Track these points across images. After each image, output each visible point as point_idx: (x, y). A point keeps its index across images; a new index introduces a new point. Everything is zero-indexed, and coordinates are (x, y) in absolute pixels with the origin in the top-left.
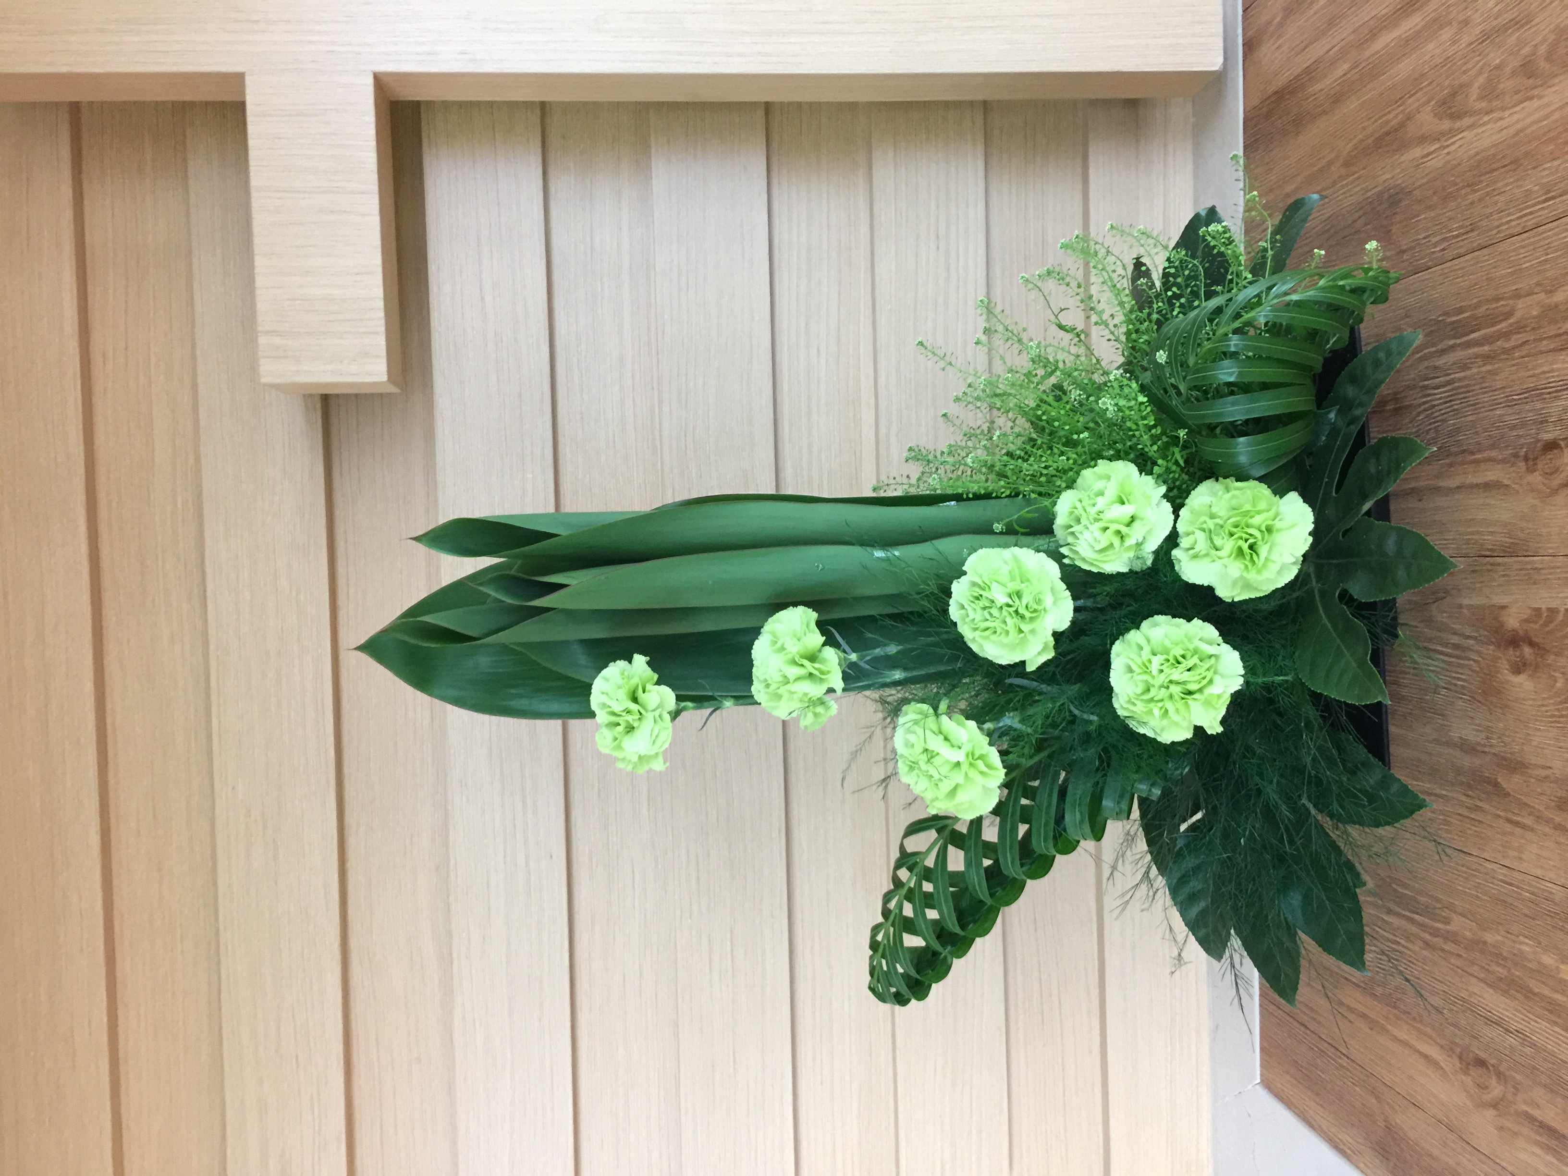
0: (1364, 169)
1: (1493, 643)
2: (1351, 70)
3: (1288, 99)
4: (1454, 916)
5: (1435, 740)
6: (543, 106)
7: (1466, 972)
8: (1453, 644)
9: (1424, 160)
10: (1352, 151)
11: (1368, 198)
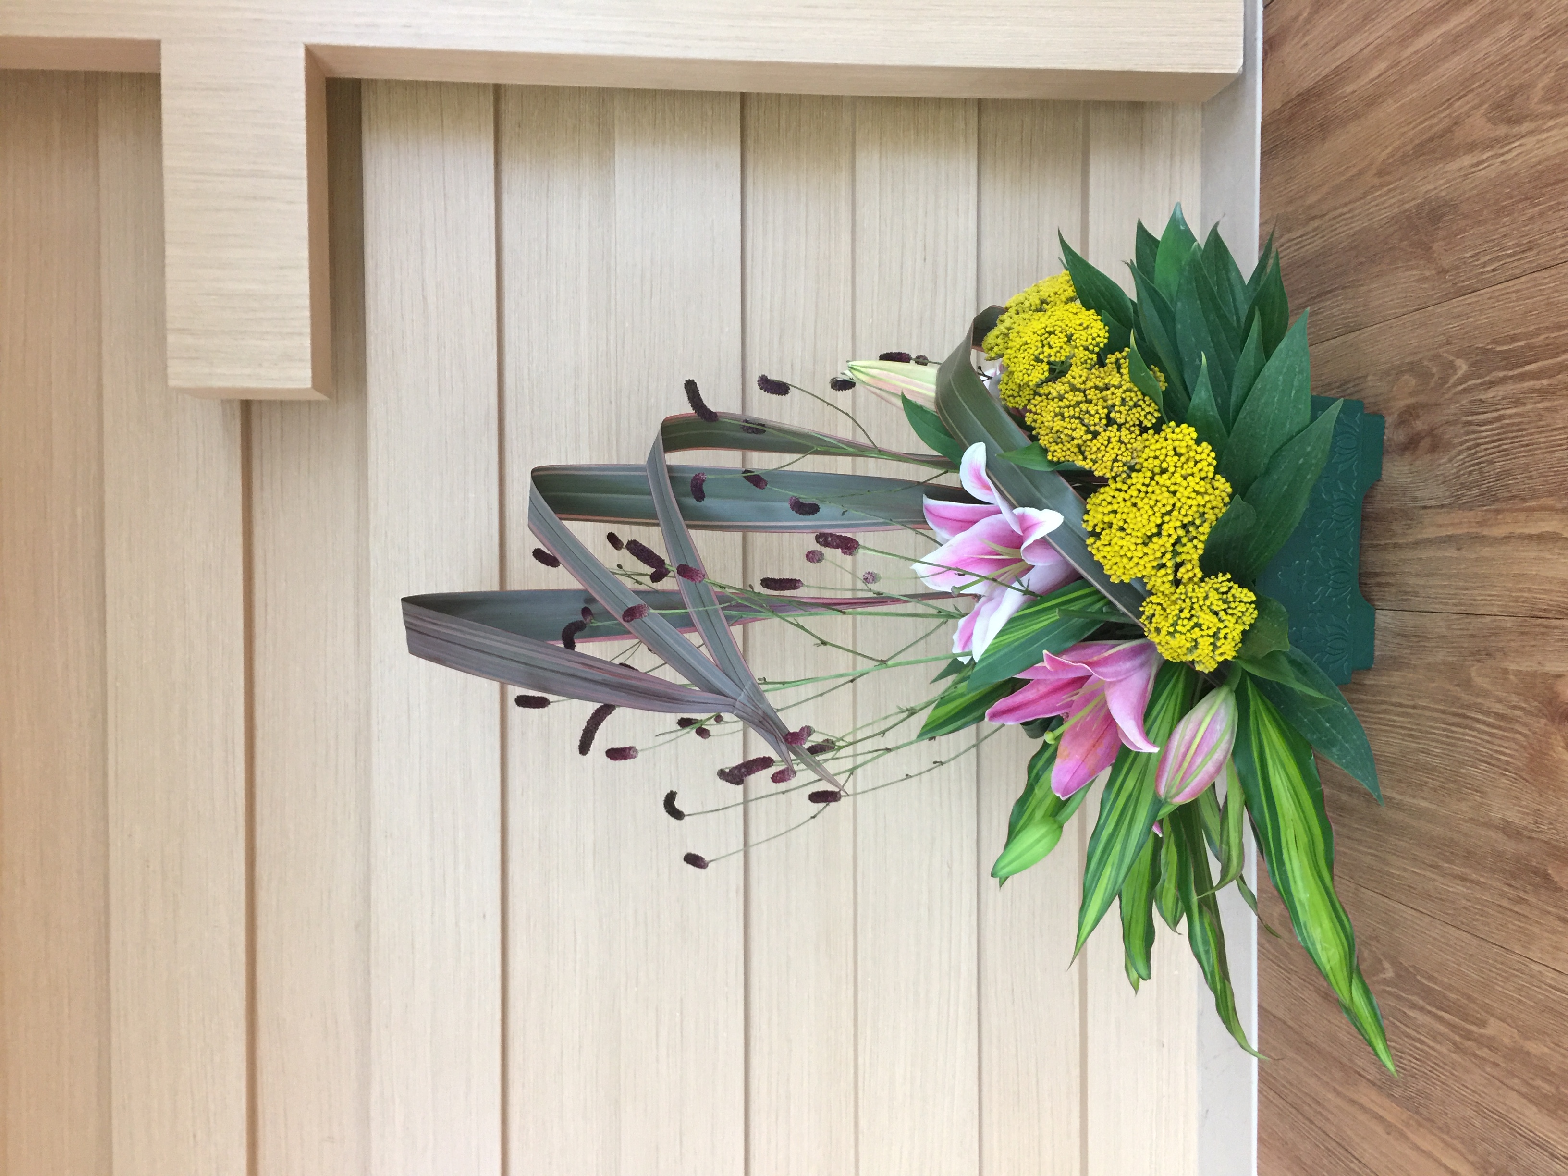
0: (1401, 179)
1: (1546, 716)
2: (1388, 70)
3: (1315, 102)
4: (1492, 1020)
5: (1471, 819)
6: (497, 88)
7: (1504, 1084)
8: (1495, 713)
9: (1473, 170)
10: (1388, 158)
11: (1406, 211)
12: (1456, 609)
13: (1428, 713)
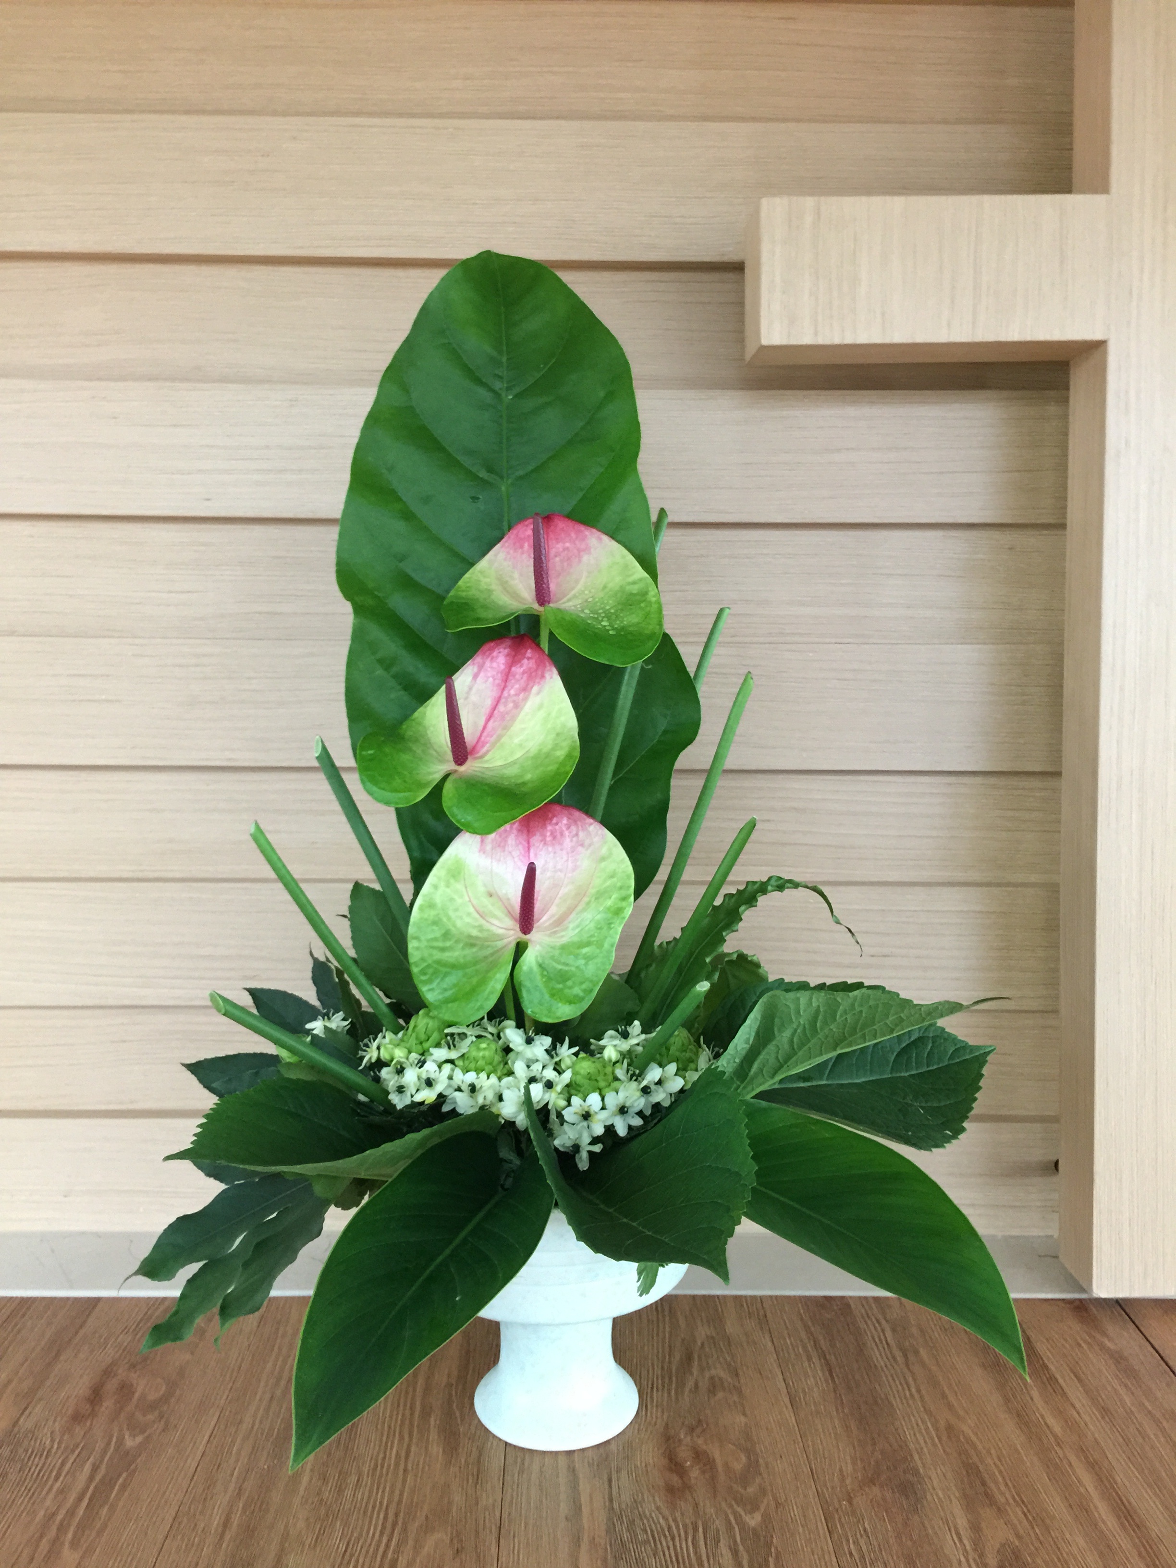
0: (944, 1451)
2: (1054, 1436)
4: (79, 1554)
6: (1062, 526)
9: (953, 1530)
10: (964, 1435)
11: (911, 1456)
12: (505, 1516)
13: (399, 1485)
